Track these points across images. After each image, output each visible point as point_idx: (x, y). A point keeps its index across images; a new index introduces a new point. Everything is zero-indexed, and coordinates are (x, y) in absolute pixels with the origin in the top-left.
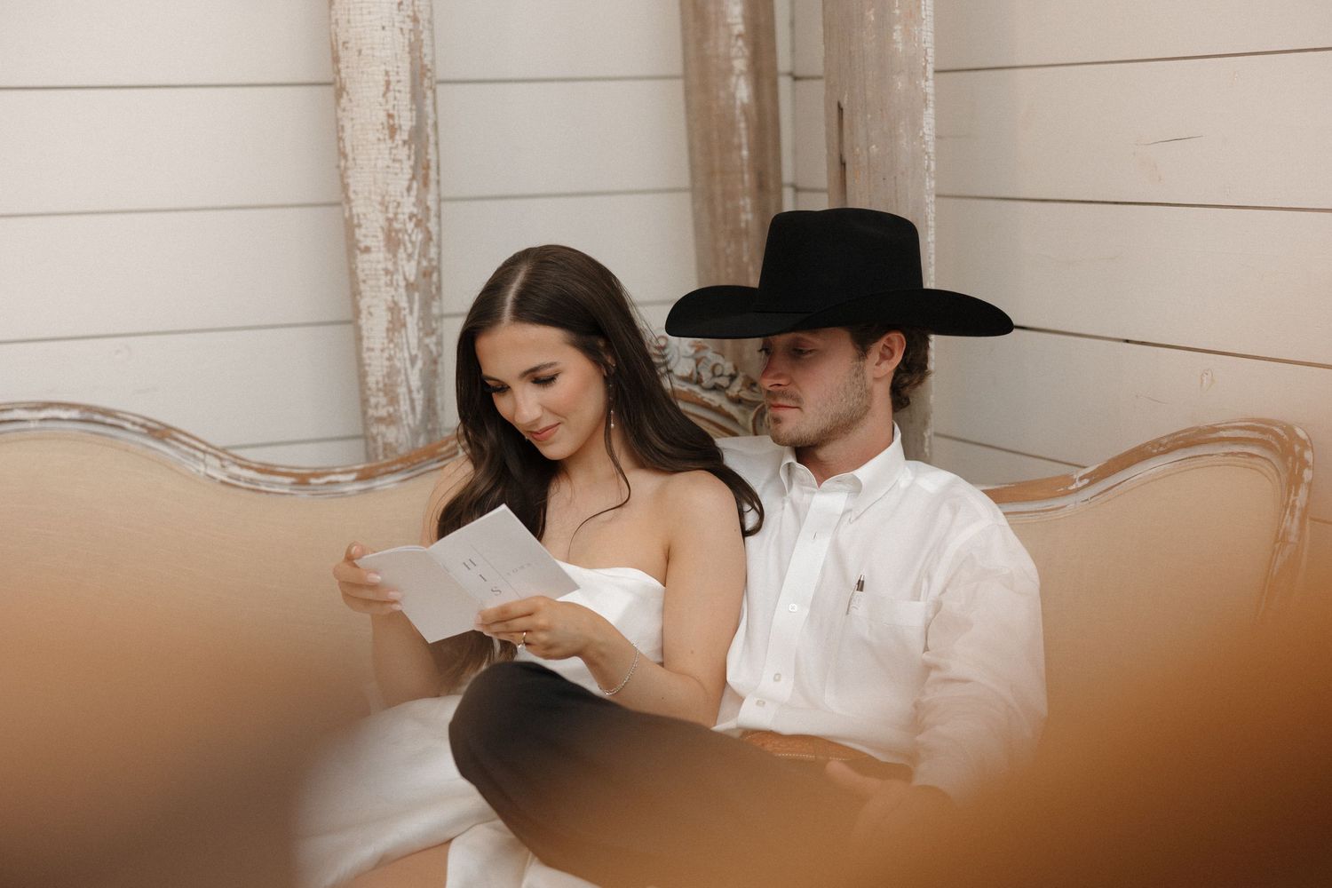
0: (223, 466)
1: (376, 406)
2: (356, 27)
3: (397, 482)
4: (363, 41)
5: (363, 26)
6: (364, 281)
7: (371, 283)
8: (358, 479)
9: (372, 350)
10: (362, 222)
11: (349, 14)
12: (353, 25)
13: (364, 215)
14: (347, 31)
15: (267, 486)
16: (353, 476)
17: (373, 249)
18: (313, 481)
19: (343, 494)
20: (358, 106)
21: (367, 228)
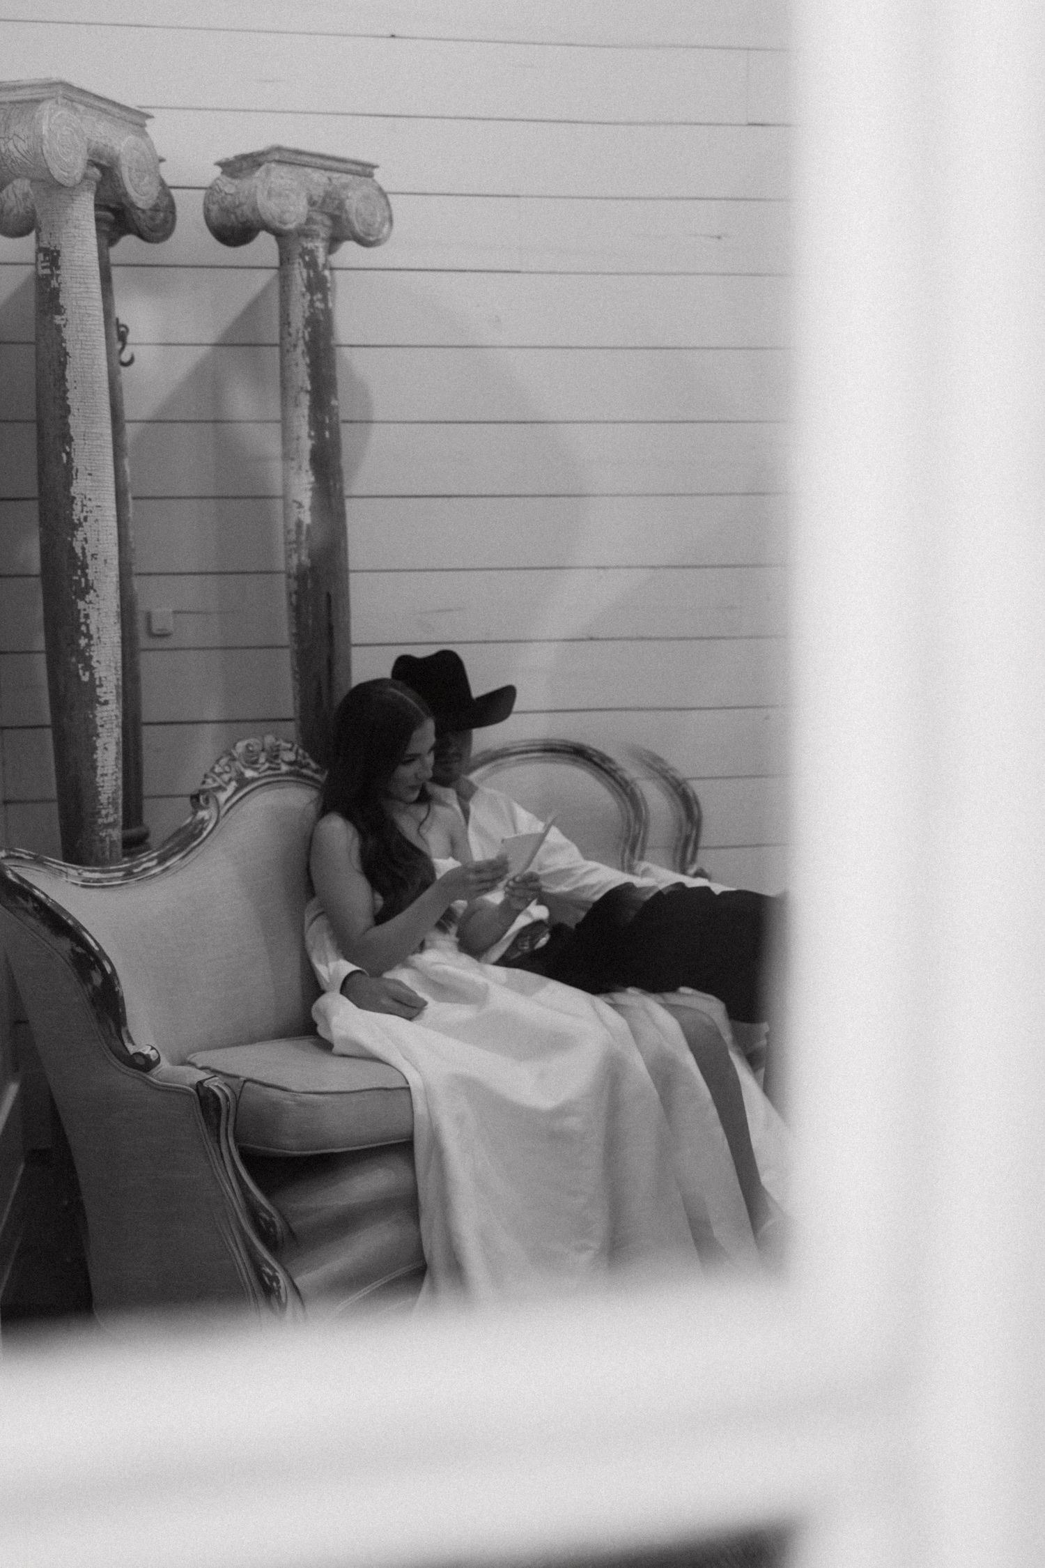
0: (79, 874)
1: (107, 816)
2: (104, 544)
3: (180, 859)
4: (108, 554)
5: (108, 543)
6: (102, 726)
7: (107, 726)
8: (159, 863)
9: (106, 775)
10: (104, 683)
11: (98, 535)
12: (101, 542)
13: (105, 678)
14: (97, 546)
15: (109, 882)
16: (154, 862)
17: (110, 702)
18: (135, 871)
19: (154, 875)
20: (104, 600)
21: (107, 687)
